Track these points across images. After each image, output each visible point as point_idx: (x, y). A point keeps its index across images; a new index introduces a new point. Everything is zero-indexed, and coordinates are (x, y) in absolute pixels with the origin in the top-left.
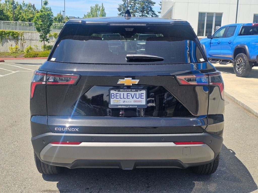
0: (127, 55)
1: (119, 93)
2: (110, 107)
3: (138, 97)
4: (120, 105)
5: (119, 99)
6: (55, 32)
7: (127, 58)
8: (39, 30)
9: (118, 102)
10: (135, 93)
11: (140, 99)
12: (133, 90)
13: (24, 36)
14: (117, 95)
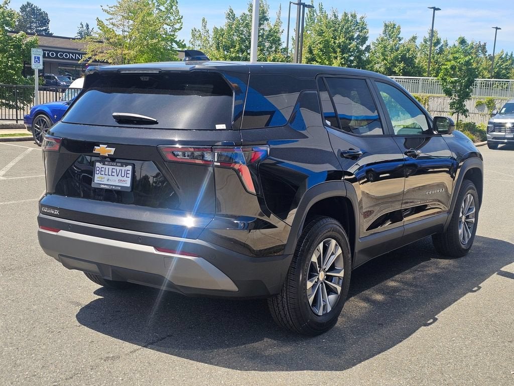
0: (115, 114)
1: (104, 166)
2: (93, 185)
3: (123, 175)
4: (103, 184)
5: (104, 176)
6: (490, 97)
7: (115, 117)
8: (448, 93)
9: (103, 180)
10: (121, 168)
11: (125, 178)
12: (118, 164)
13: (429, 103)
14: (103, 169)
